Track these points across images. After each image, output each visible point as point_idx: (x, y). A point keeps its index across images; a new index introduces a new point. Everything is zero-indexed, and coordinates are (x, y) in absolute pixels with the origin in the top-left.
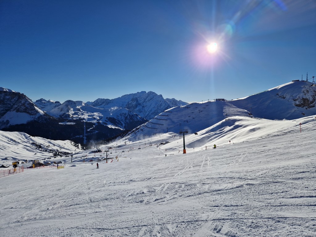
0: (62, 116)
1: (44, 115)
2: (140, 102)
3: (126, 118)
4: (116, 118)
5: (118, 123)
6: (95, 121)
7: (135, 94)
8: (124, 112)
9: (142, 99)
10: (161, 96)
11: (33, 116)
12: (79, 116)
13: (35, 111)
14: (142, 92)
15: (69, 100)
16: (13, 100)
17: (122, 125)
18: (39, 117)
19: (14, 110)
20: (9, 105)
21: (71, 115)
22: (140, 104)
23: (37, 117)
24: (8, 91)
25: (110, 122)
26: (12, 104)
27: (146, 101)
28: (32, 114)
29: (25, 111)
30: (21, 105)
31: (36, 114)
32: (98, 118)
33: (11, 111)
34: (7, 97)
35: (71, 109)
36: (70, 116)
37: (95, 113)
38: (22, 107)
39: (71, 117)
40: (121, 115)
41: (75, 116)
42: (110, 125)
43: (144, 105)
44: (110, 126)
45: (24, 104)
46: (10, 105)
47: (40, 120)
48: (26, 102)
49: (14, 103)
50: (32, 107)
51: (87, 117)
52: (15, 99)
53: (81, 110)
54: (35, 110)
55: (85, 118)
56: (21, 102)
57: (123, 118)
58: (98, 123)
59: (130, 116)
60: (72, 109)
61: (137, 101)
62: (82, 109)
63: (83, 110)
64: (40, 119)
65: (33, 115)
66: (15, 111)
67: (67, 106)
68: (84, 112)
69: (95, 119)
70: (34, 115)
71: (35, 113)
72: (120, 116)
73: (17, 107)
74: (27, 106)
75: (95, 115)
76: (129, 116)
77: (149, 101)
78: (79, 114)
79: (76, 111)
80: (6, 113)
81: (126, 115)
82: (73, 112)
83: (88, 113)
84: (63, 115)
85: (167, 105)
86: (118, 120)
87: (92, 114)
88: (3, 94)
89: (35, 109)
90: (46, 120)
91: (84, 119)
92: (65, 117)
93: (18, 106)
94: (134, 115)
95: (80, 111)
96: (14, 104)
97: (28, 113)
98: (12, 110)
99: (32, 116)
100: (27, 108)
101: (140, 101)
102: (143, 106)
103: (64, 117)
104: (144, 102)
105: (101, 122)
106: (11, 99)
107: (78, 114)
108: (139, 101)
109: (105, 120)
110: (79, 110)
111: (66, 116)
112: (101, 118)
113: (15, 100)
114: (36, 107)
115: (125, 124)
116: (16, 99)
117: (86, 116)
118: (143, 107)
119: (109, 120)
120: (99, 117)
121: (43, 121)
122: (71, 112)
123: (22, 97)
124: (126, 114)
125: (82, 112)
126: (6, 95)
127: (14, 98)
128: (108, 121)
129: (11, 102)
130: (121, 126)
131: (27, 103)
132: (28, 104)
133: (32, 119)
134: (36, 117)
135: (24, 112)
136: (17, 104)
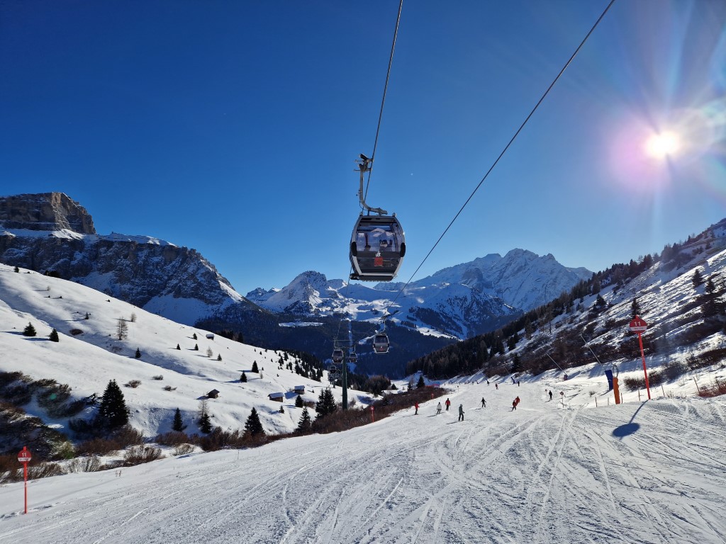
0: (291, 309)
1: (243, 303)
2: (488, 280)
3: (468, 311)
4: (438, 311)
5: (447, 325)
6: (377, 320)
7: (470, 264)
8: (461, 294)
9: (494, 270)
10: (550, 257)
11: (215, 306)
12: (336, 310)
13: (219, 293)
14: (489, 256)
15: (311, 272)
16: (169, 267)
17: (459, 329)
18: (228, 309)
19: (170, 292)
20: (158, 280)
21: (314, 307)
22: (488, 286)
23: (223, 307)
24: (158, 243)
25: (422, 320)
26: (166, 278)
27: (505, 274)
28: (213, 300)
29: (195, 294)
30: (186, 277)
31: (220, 301)
32: (386, 312)
33: (162, 294)
34: (156, 259)
35: (314, 294)
36: (312, 308)
37: (376, 302)
38: (189, 283)
39: (312, 310)
40: (450, 302)
41: (324, 309)
42: (426, 329)
43: (500, 286)
44: (424, 331)
45: (193, 276)
46: (160, 279)
47: (231, 317)
48: (198, 269)
49: (171, 273)
50: (213, 281)
51: (357, 310)
52: (174, 263)
53: (341, 297)
54: (221, 290)
55: (350, 313)
56: (186, 270)
57: (458, 311)
58: (389, 323)
59: (478, 303)
60: (317, 293)
61: (480, 277)
62: (342, 294)
63: (345, 296)
64: (231, 314)
65: (213, 303)
66: (172, 294)
67: (304, 284)
68: (348, 301)
69: (376, 313)
70: (217, 304)
71: (221, 297)
72: (450, 307)
73: (177, 284)
74: (201, 279)
75: (377, 305)
76: (475, 305)
77: (515, 273)
78: (335, 305)
79: (328, 299)
80: (150, 299)
81: (467, 303)
82: (320, 301)
83: (356, 302)
84: (293, 308)
85: (576, 280)
86: (446, 317)
87: (369, 304)
88: (146, 252)
89: (219, 287)
90: (245, 315)
91: (347, 315)
92: (298, 312)
93: (180, 281)
94: (491, 300)
95: (337, 297)
96: (170, 278)
97: (202, 298)
98: (164, 292)
99: (210, 307)
100: (200, 284)
101: (489, 276)
102: (497, 288)
103: (295, 311)
104: (501, 278)
105: (395, 320)
106: (165, 264)
107: (333, 303)
108: (484, 277)
109: (408, 317)
110: (334, 296)
111: (300, 308)
112: (394, 312)
113: (173, 266)
114: (221, 283)
115: (468, 326)
116: (177, 265)
117: (352, 309)
118: (499, 292)
119: (418, 315)
120: (389, 308)
121: (237, 317)
122: (315, 300)
123: (191, 258)
124: (466, 299)
125: (343, 299)
126: (153, 254)
127: (171, 262)
128: (415, 318)
129: (164, 271)
130: (457, 333)
131: (202, 271)
132: (203, 275)
133: (211, 314)
134: (222, 310)
135: (192, 295)
136: (176, 277)
